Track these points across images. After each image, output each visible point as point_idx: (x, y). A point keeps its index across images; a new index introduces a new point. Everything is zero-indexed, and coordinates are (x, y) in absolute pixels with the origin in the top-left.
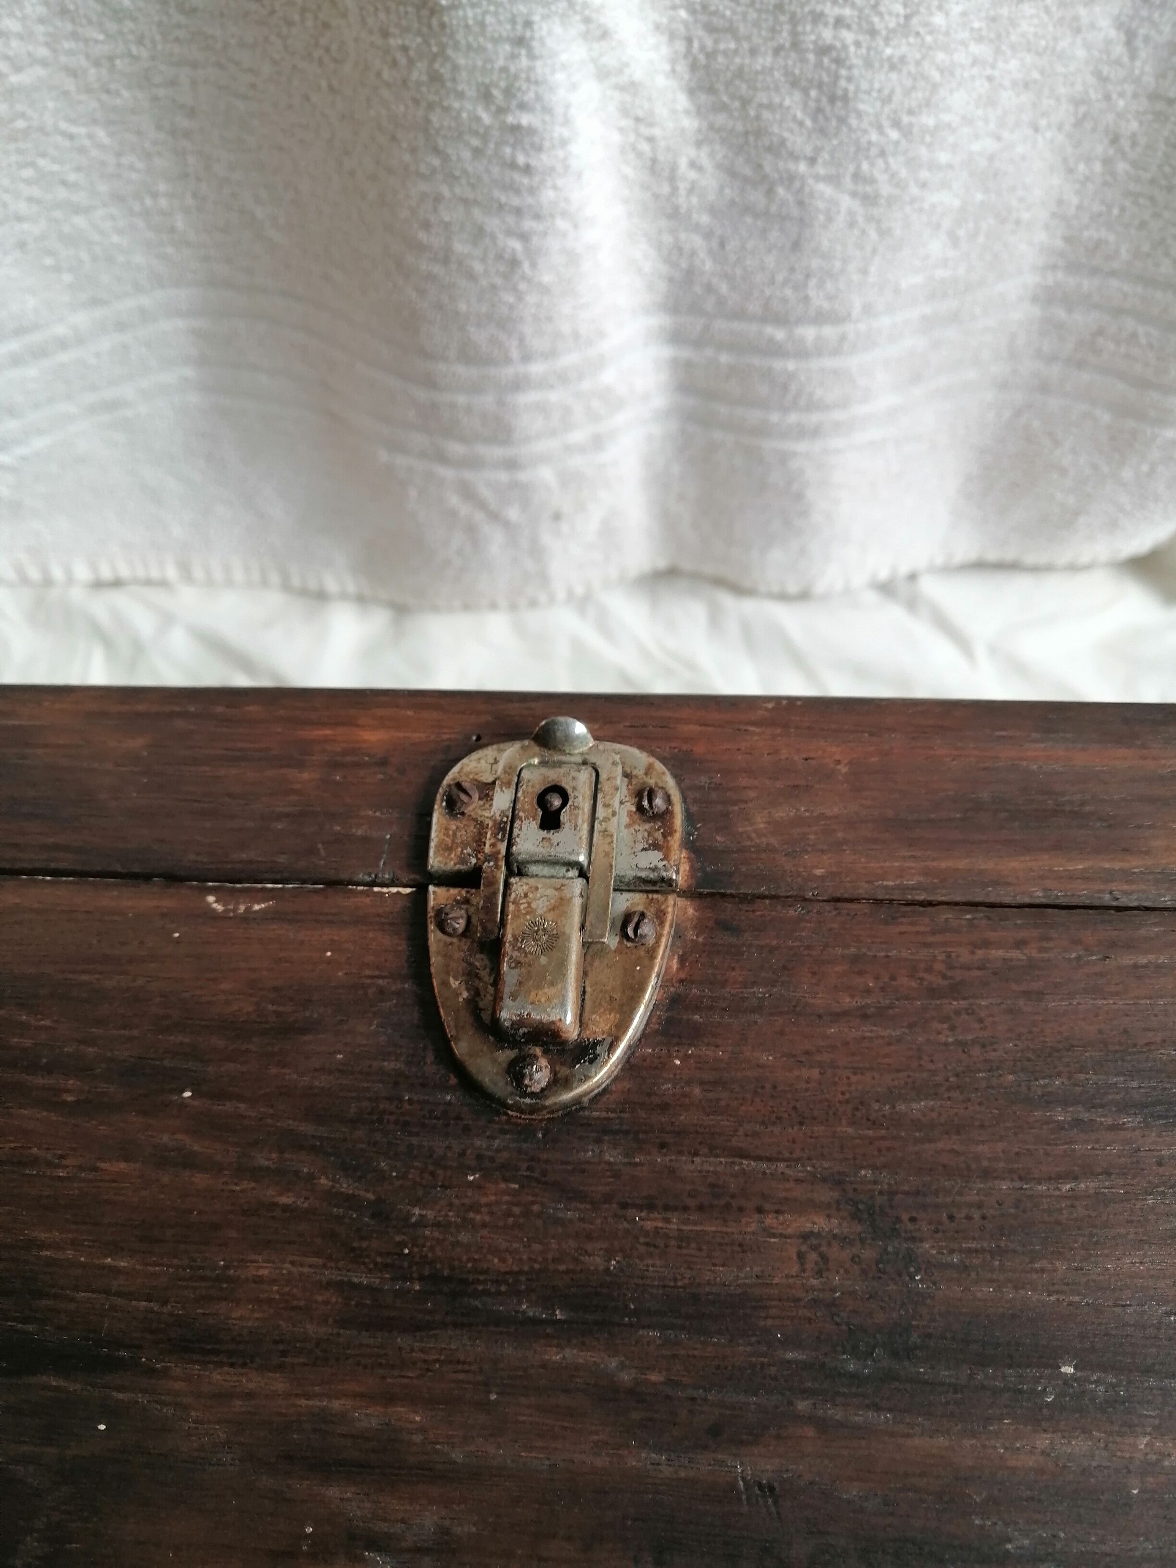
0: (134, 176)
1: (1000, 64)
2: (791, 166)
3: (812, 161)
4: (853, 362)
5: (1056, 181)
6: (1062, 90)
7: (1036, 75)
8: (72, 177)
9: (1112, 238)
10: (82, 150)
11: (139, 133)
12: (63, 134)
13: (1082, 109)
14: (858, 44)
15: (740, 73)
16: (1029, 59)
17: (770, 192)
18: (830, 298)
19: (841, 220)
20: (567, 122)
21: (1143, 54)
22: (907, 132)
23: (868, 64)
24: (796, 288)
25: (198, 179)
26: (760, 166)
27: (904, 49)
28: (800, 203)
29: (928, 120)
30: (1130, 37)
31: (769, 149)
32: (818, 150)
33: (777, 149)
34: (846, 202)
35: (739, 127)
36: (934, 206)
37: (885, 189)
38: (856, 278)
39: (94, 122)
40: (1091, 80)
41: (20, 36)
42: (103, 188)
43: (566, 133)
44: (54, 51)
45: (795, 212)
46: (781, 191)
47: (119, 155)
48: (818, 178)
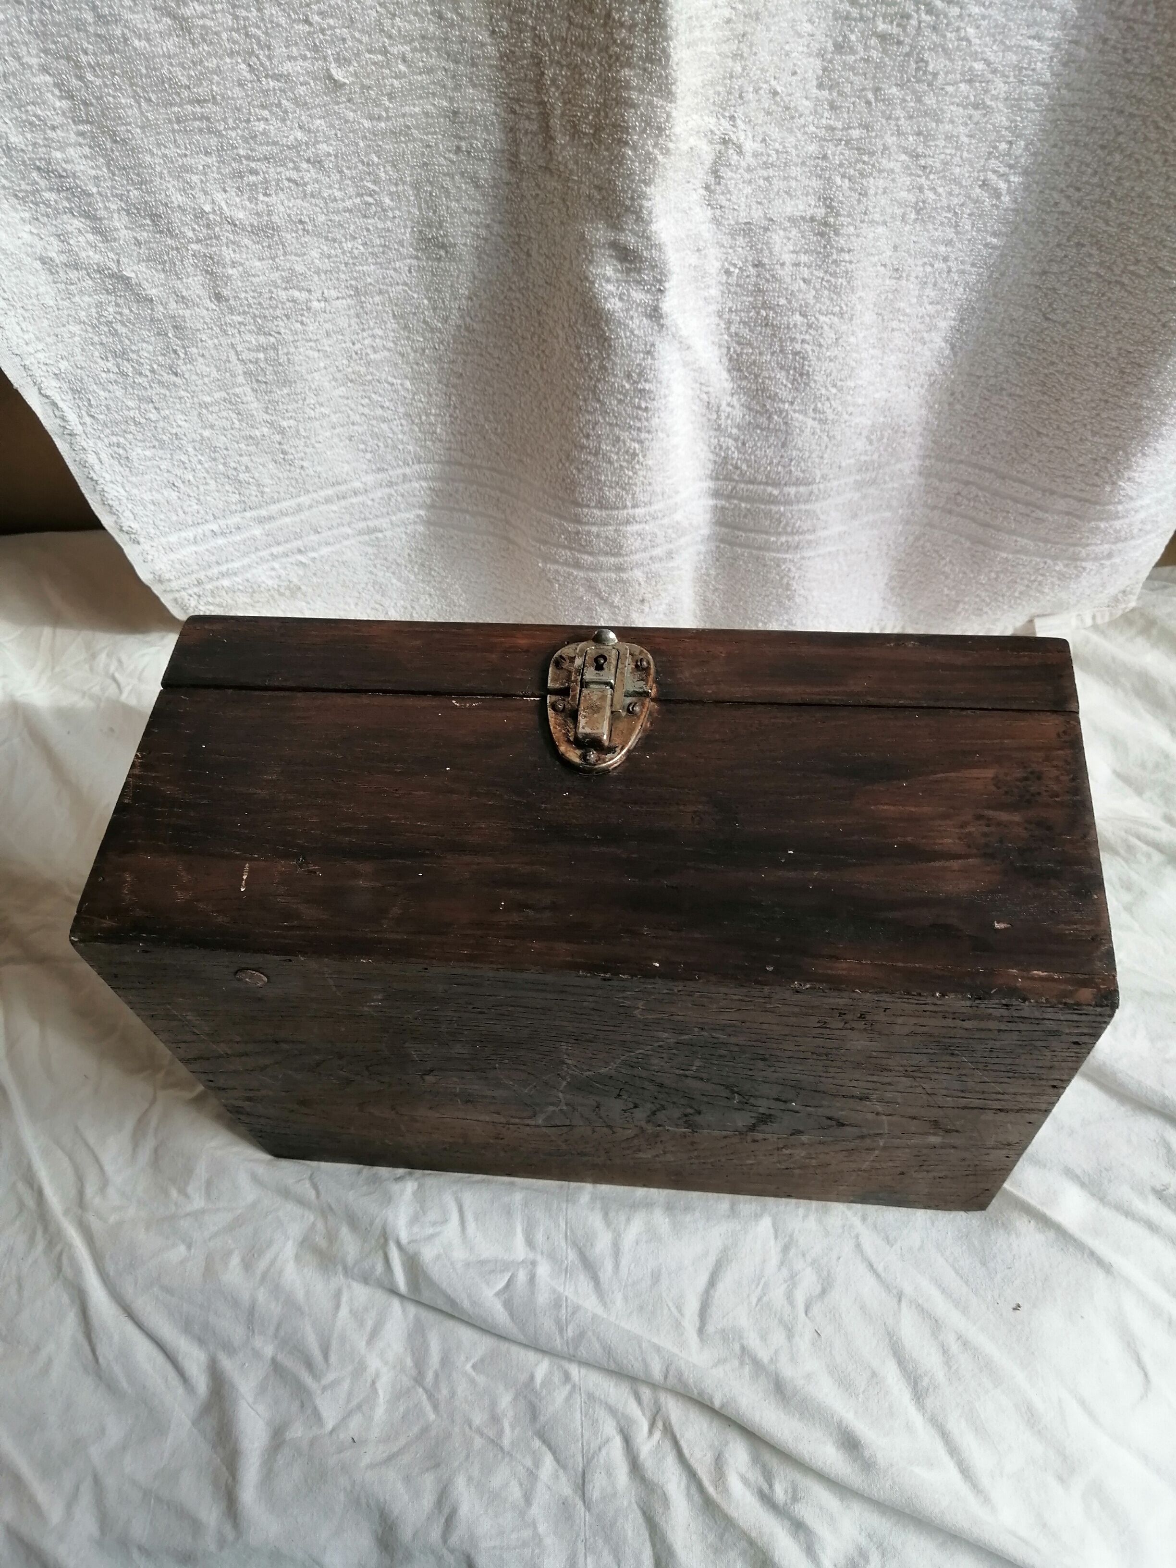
0: (420, 405)
1: (886, 358)
2: (781, 406)
3: (792, 403)
4: (816, 507)
5: (924, 412)
6: (920, 369)
7: (905, 363)
8: (387, 404)
9: (958, 442)
10: (396, 391)
11: (428, 385)
12: (389, 383)
13: (933, 378)
14: (813, 351)
15: (754, 363)
16: (901, 355)
17: (770, 418)
18: (803, 471)
19: (808, 431)
20: (668, 387)
21: (960, 354)
22: (841, 390)
23: (819, 359)
24: (784, 467)
25: (455, 408)
26: (765, 406)
27: (836, 352)
28: (786, 423)
29: (851, 384)
30: (953, 347)
31: (769, 397)
32: (795, 398)
33: (774, 398)
34: (810, 422)
35: (754, 387)
36: (857, 424)
37: (831, 416)
38: (817, 460)
39: (406, 377)
40: (934, 364)
41: (381, 338)
42: (401, 410)
43: (667, 392)
44: (396, 344)
45: (783, 427)
46: (776, 417)
47: (414, 394)
48: (795, 411)
